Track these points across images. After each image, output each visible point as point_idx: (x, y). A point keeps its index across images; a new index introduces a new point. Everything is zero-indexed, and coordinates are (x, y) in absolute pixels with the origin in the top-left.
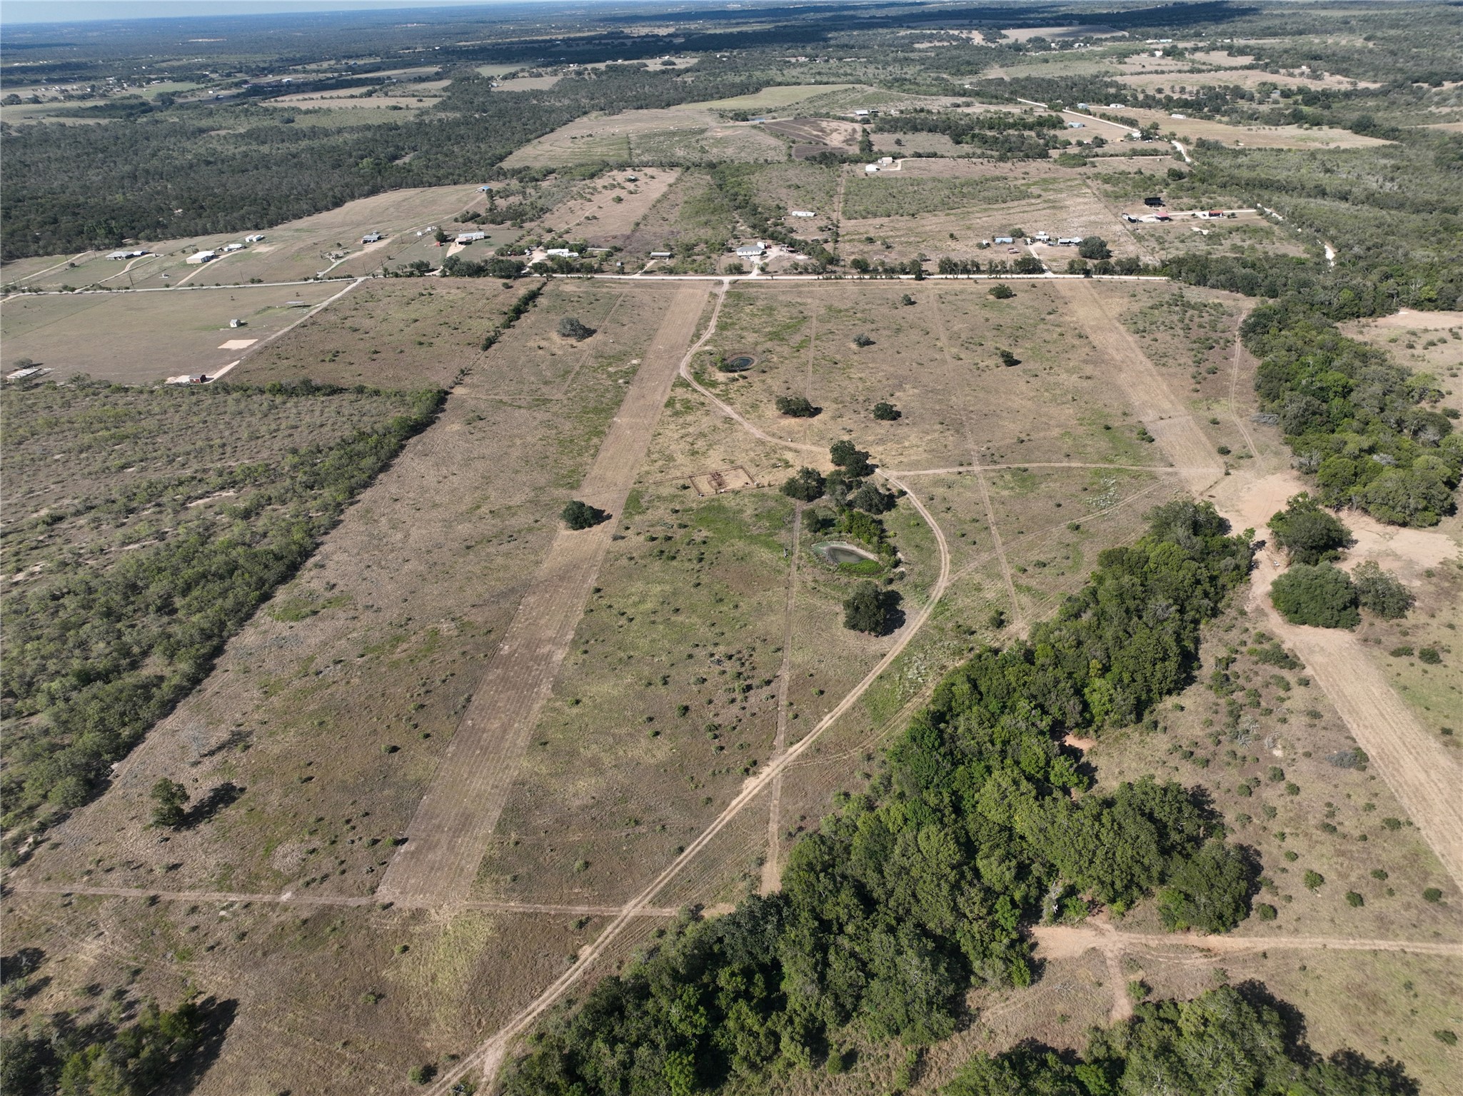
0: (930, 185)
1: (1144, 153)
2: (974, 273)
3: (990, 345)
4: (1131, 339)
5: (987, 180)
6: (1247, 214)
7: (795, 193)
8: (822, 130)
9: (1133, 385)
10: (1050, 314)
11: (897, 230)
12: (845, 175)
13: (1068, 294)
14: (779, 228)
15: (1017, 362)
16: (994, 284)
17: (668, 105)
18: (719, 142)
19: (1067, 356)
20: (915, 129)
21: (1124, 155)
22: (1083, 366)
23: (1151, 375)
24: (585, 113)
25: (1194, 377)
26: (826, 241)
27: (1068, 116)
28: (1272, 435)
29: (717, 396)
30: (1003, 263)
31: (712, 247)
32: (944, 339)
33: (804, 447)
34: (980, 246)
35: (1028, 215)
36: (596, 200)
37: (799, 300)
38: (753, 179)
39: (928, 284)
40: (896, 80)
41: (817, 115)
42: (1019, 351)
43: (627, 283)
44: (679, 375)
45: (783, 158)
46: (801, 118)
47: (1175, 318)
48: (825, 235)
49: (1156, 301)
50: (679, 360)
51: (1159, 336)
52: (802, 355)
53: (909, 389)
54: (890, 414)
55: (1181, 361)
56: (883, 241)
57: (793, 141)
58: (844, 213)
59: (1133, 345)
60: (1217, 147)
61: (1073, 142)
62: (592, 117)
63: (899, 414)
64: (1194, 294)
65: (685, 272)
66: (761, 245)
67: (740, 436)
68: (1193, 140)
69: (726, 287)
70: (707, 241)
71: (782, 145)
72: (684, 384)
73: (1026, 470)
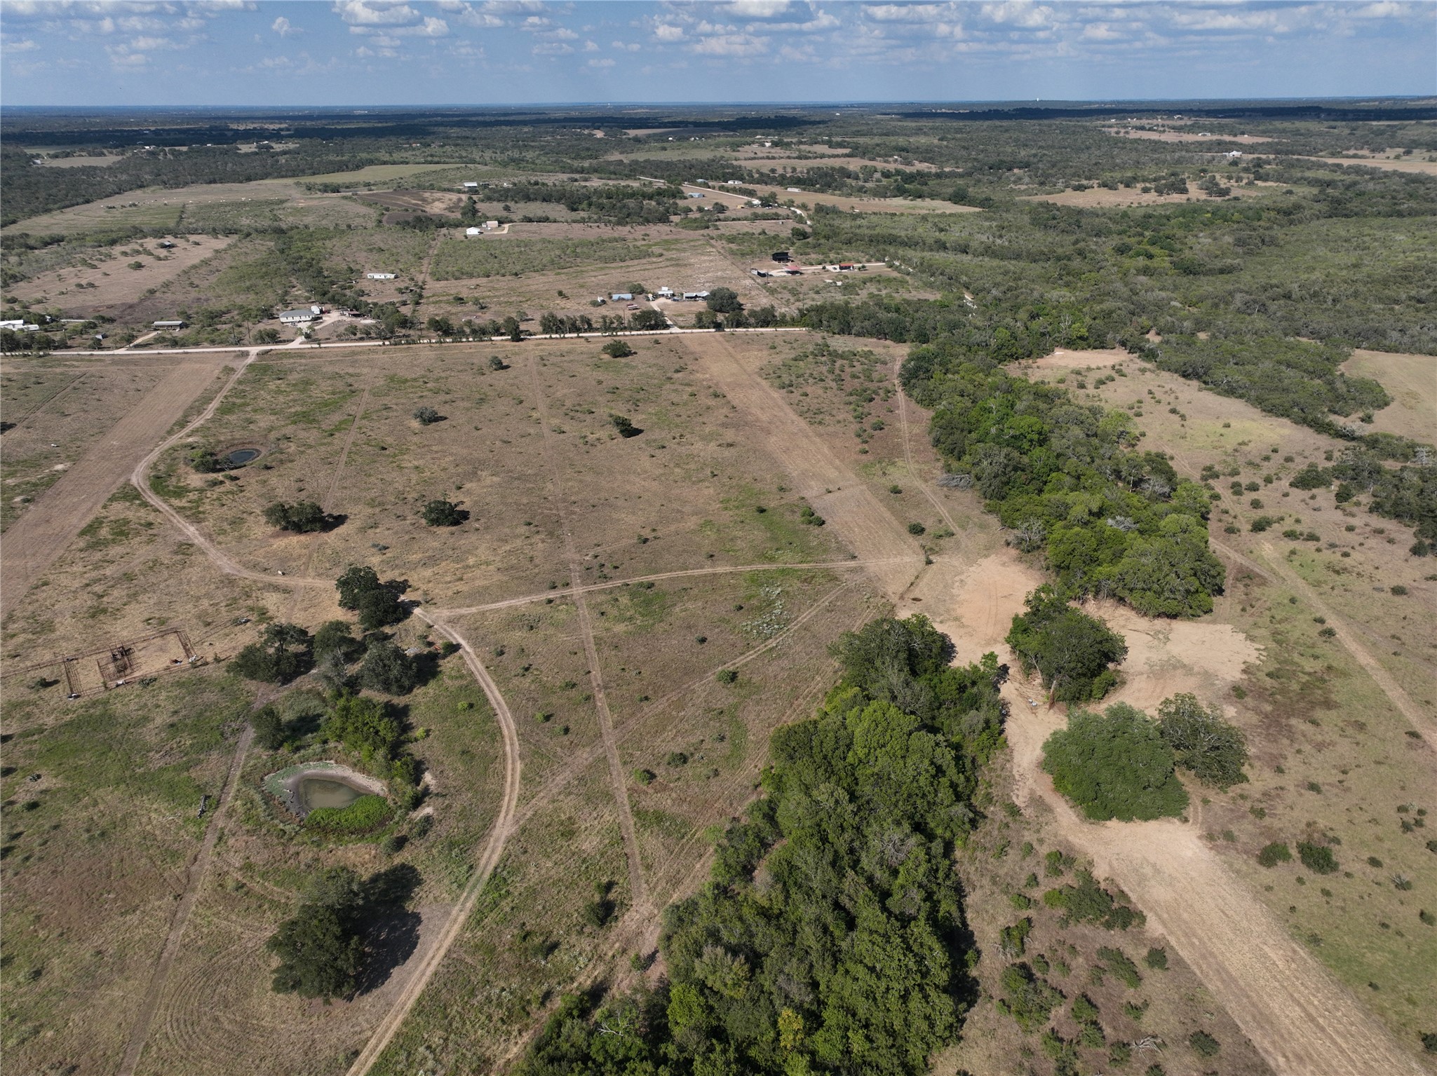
0: (539, 246)
1: (766, 217)
2: (586, 331)
3: (603, 412)
4: (777, 395)
5: (603, 241)
6: (876, 267)
7: (375, 256)
8: (424, 200)
9: (787, 451)
10: (677, 371)
11: (497, 290)
12: (442, 239)
13: (698, 349)
14: (348, 292)
15: (638, 432)
16: (609, 341)
17: (249, 179)
18: (298, 211)
19: (701, 419)
20: (528, 198)
21: (746, 219)
22: (721, 430)
23: (807, 437)
24: (141, 187)
25: (859, 436)
26: (404, 303)
27: (687, 188)
28: (968, 502)
29: (179, 510)
30: (619, 318)
31: (246, 313)
32: (542, 408)
33: (301, 582)
34: (595, 304)
35: (651, 273)
36: (104, 267)
37: (351, 370)
38: (328, 244)
39: (527, 345)
40: (513, 160)
41: (421, 187)
42: (641, 417)
43: (100, 360)
44: (127, 484)
45: (371, 224)
46: (400, 189)
47: (824, 369)
48: (405, 297)
49: (799, 352)
50: (137, 459)
51: (809, 390)
52: (337, 440)
53: (487, 478)
54: (449, 516)
55: (840, 417)
56: (476, 302)
57: (387, 210)
58: (433, 274)
59: (780, 402)
60: (834, 211)
61: (694, 208)
62: (149, 190)
63: (465, 515)
64: (840, 343)
65: (197, 344)
66: (315, 309)
67: (194, 573)
68: (812, 206)
69: (250, 360)
70: (241, 307)
71: (373, 213)
72: (130, 495)
73: (650, 586)
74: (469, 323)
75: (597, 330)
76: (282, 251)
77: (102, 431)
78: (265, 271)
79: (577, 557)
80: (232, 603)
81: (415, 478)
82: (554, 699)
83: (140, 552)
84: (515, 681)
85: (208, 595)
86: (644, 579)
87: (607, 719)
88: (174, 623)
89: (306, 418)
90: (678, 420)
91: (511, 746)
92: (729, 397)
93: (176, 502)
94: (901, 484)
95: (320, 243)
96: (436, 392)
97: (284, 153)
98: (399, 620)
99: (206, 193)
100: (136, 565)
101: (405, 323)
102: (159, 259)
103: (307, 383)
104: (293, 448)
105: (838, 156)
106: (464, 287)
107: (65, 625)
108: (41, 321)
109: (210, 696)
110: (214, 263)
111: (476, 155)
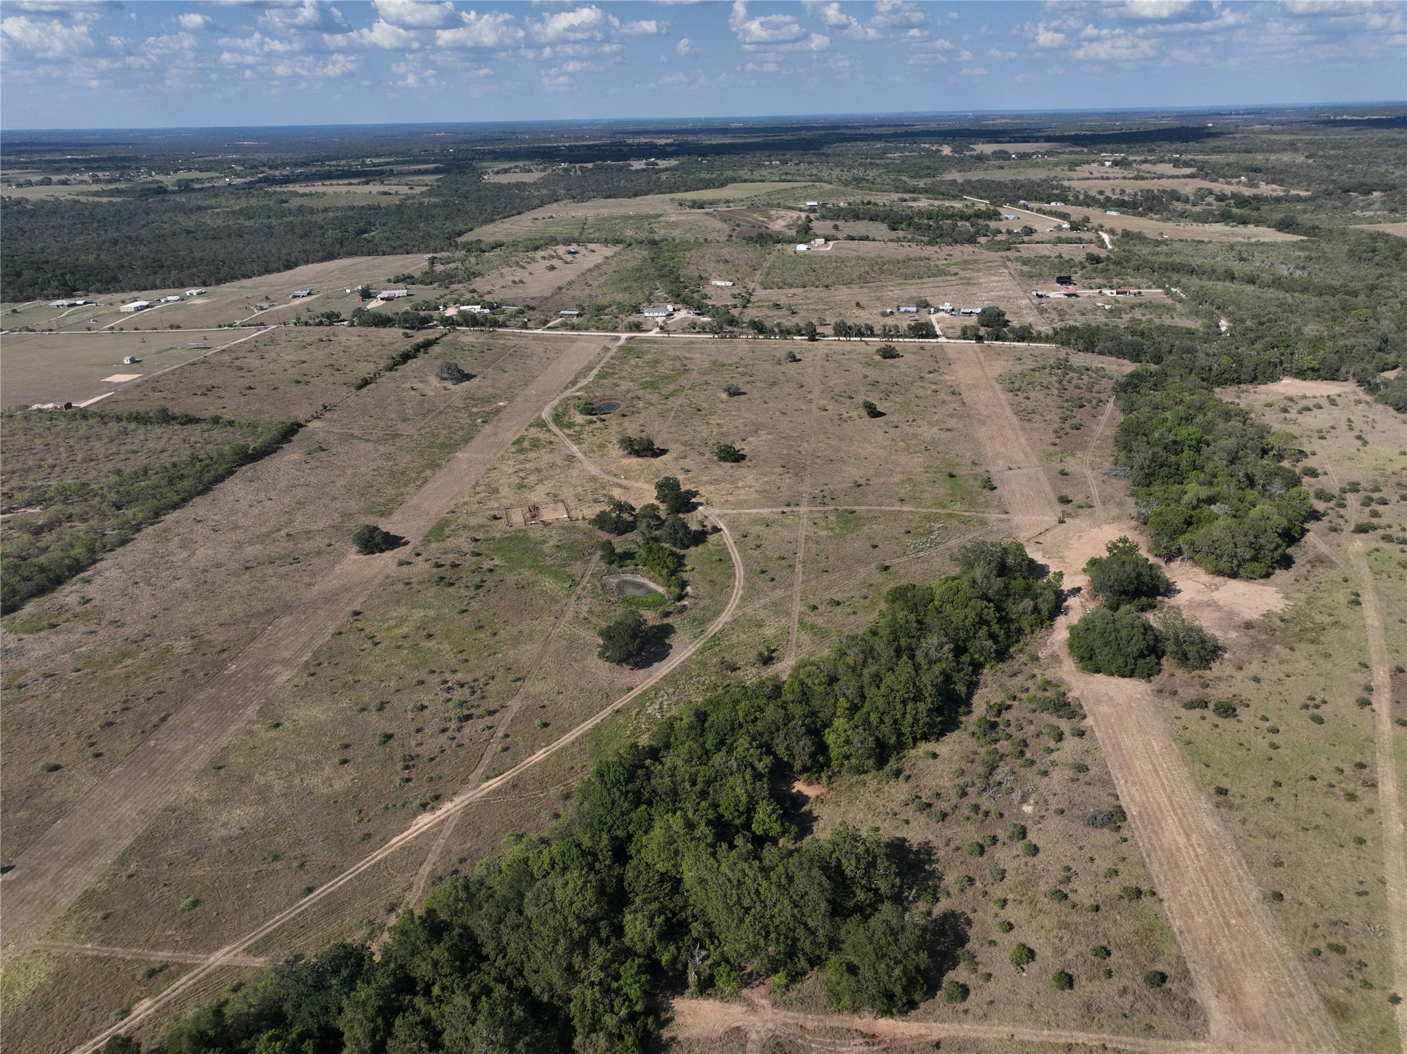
0: (853, 262)
1: (1069, 241)
2: (867, 336)
3: (860, 398)
4: (1004, 397)
5: (909, 260)
6: (1153, 293)
7: (721, 266)
8: (769, 217)
10: (930, 373)
12: (776, 253)
13: (955, 358)
14: (696, 296)
15: (881, 415)
16: (884, 345)
17: (635, 195)
18: (670, 225)
19: (934, 410)
20: (857, 217)
21: (1049, 242)
22: (946, 419)
23: (1014, 431)
24: (557, 200)
25: (1056, 432)
26: (735, 306)
27: (1006, 210)
29: (569, 436)
30: (897, 327)
31: (622, 308)
32: (817, 392)
33: (635, 485)
34: (884, 315)
35: (940, 290)
36: (530, 268)
37: (687, 355)
38: (688, 254)
39: (820, 345)
40: (855, 179)
41: (770, 206)
42: (890, 408)
43: (526, 336)
44: (540, 417)
45: (723, 238)
46: (753, 207)
47: (1054, 379)
48: (736, 302)
49: (1040, 364)
50: (546, 403)
51: (1033, 395)
52: (670, 403)
53: (764, 435)
54: (732, 456)
55: (1048, 418)
56: (789, 308)
57: (738, 226)
58: (762, 283)
59: (1004, 402)
60: (1140, 237)
61: (1004, 231)
62: (562, 203)
63: (743, 457)
64: (1080, 359)
65: (587, 329)
66: (670, 308)
67: (575, 472)
68: (1119, 231)
69: (621, 343)
70: (619, 303)
71: (726, 228)
72: (541, 424)
73: (853, 512)
74: (779, 324)
75: (877, 336)
76: (653, 260)
77: (526, 384)
78: (638, 276)
79: (810, 490)
80: (594, 491)
81: (716, 430)
82: (770, 564)
83: (545, 458)
84: (750, 551)
85: (581, 485)
86: (849, 508)
87: (800, 577)
88: (562, 497)
89: (652, 386)
90: (915, 409)
91: (739, 582)
92: (964, 396)
93: (567, 431)
94: (1071, 469)
95: (681, 254)
96: (743, 375)
97: (666, 169)
98: (688, 511)
99: (603, 207)
100: (543, 465)
101: (732, 322)
102: (566, 263)
103: (656, 362)
104: (641, 404)
105: (1177, 177)
106: (782, 296)
107: (505, 491)
108: (492, 308)
109: (579, 536)
110: (604, 267)
111: (825, 174)
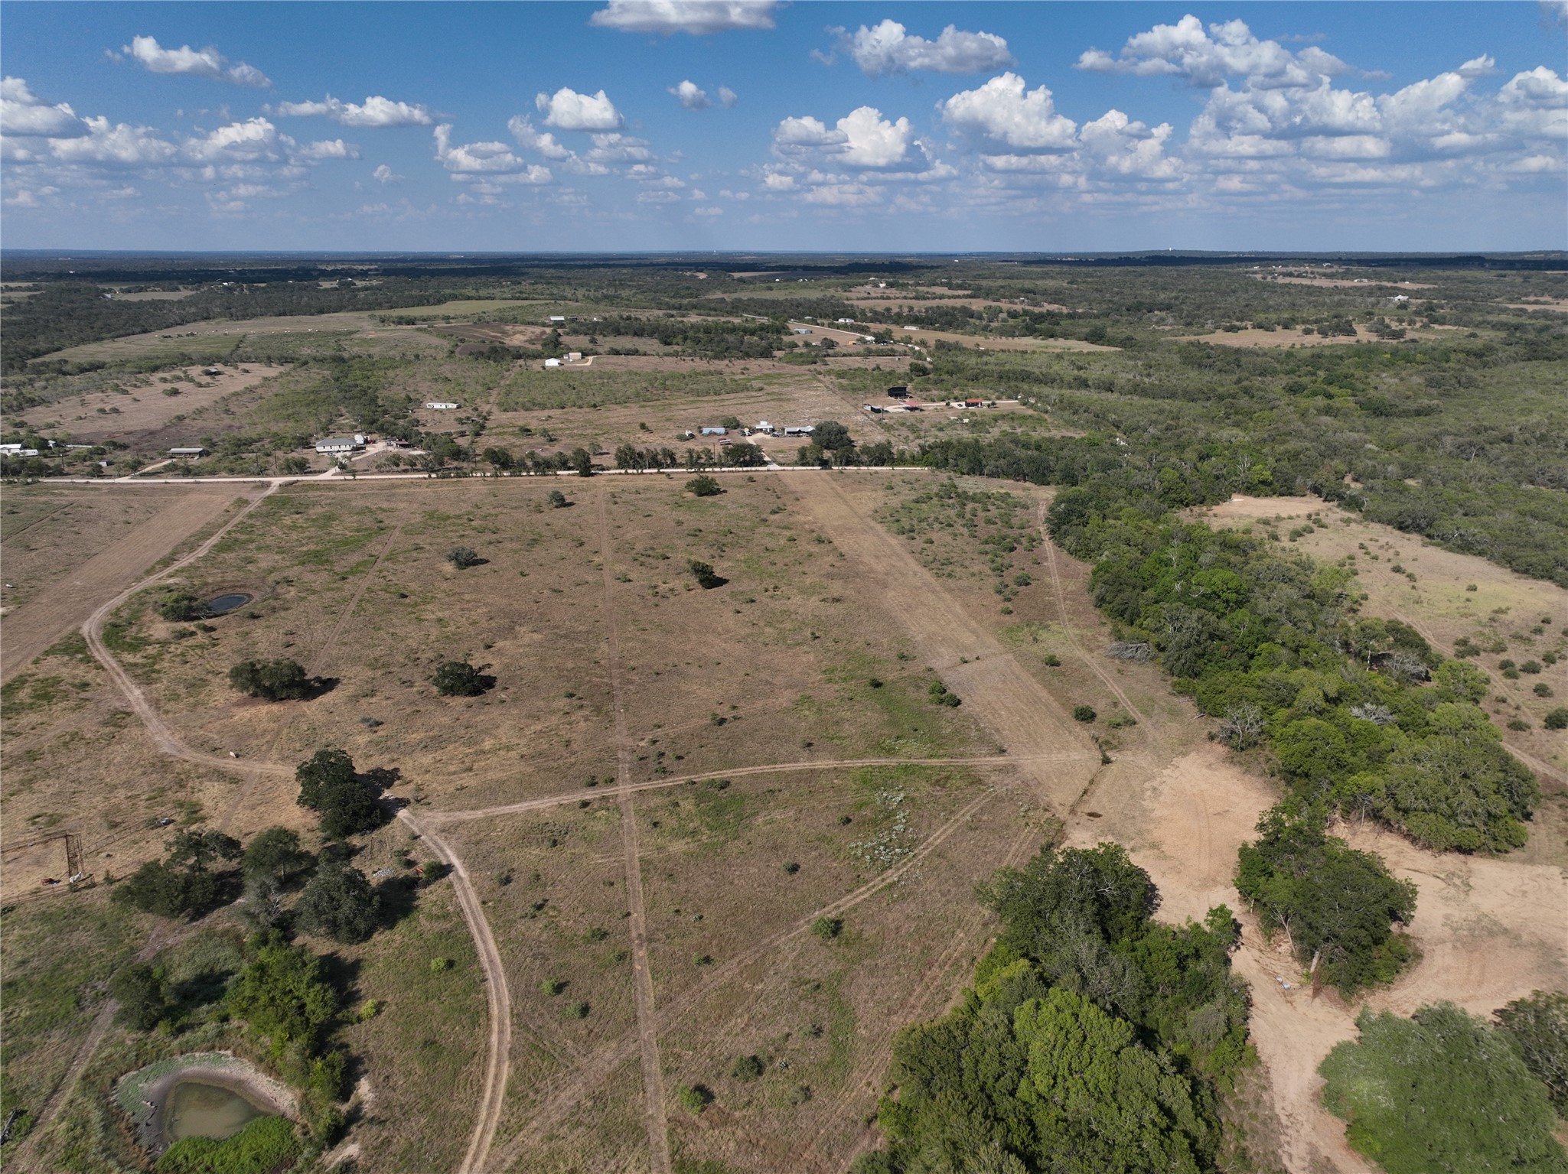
0: (625, 378)
1: (880, 354)
2: (668, 467)
3: (680, 557)
4: (895, 542)
5: (697, 374)
6: (1006, 404)
7: (440, 386)
8: (504, 333)
9: (908, 608)
10: (774, 512)
11: (571, 422)
12: (517, 370)
13: (800, 488)
14: (401, 422)
15: (721, 582)
16: (695, 476)
17: (321, 312)
18: (366, 342)
19: (801, 569)
20: (618, 332)
21: (858, 355)
22: (825, 582)
23: (934, 592)
24: (207, 318)
25: (999, 592)
26: (463, 434)
27: (793, 325)
28: (1152, 679)
29: (128, 667)
30: (708, 452)
31: (279, 441)
32: (607, 552)
33: (257, 768)
34: (682, 438)
35: (748, 407)
36: (136, 393)
37: (385, 505)
38: (391, 373)
39: (599, 481)
40: (606, 297)
41: (503, 320)
42: (726, 564)
43: (96, 488)
44: (76, 633)
45: (441, 355)
46: (480, 321)
47: (952, 513)
48: (464, 428)
49: (921, 493)
50: (97, 604)
51: (934, 536)
52: (348, 586)
53: (527, 635)
54: (468, 682)
55: (975, 569)
56: (545, 433)
57: (463, 341)
58: (500, 404)
59: (899, 550)
60: (958, 347)
61: (801, 344)
62: (212, 322)
63: (489, 682)
64: (971, 484)
65: (213, 473)
66: (359, 439)
67: (119, 752)
68: (932, 343)
69: (269, 492)
70: (276, 434)
71: (447, 345)
72: (75, 648)
73: (725, 785)
74: (532, 455)
75: (681, 465)
76: (337, 379)
77: (68, 568)
78: (313, 399)
79: (629, 742)
80: (157, 796)
81: (435, 632)
82: (572, 958)
83: (61, 719)
84: (520, 926)
85: (128, 784)
86: (717, 776)
87: (648, 990)
88: (68, 824)
89: (318, 558)
90: (772, 569)
91: (500, 1036)
92: (836, 543)
93: (128, 658)
94: (1059, 653)
95: (382, 373)
96: (481, 531)
97: (366, 289)
98: (374, 827)
99: (273, 324)
100: (49, 737)
101: (458, 454)
102: (200, 385)
103: (329, 518)
104: (293, 592)
105: (959, 297)
106: (534, 419)
108: (42, 445)
109: (81, 938)
110: (259, 391)
111: (568, 293)
